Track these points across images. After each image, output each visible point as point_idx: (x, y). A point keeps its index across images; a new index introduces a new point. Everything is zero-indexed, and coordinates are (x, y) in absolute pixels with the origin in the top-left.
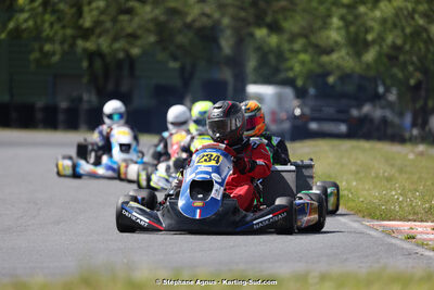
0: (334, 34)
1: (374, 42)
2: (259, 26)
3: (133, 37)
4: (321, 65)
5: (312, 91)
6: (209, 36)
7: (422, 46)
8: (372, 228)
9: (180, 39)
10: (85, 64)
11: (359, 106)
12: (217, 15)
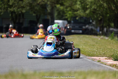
0: (78, 6)
1: (89, 8)
2: (58, 4)
3: (23, 7)
4: (75, 15)
5: (72, 22)
6: (44, 7)
7: (102, 9)
8: (89, 59)
9: (36, 8)
10: (10, 15)
11: (85, 26)
12: (46, 1)
